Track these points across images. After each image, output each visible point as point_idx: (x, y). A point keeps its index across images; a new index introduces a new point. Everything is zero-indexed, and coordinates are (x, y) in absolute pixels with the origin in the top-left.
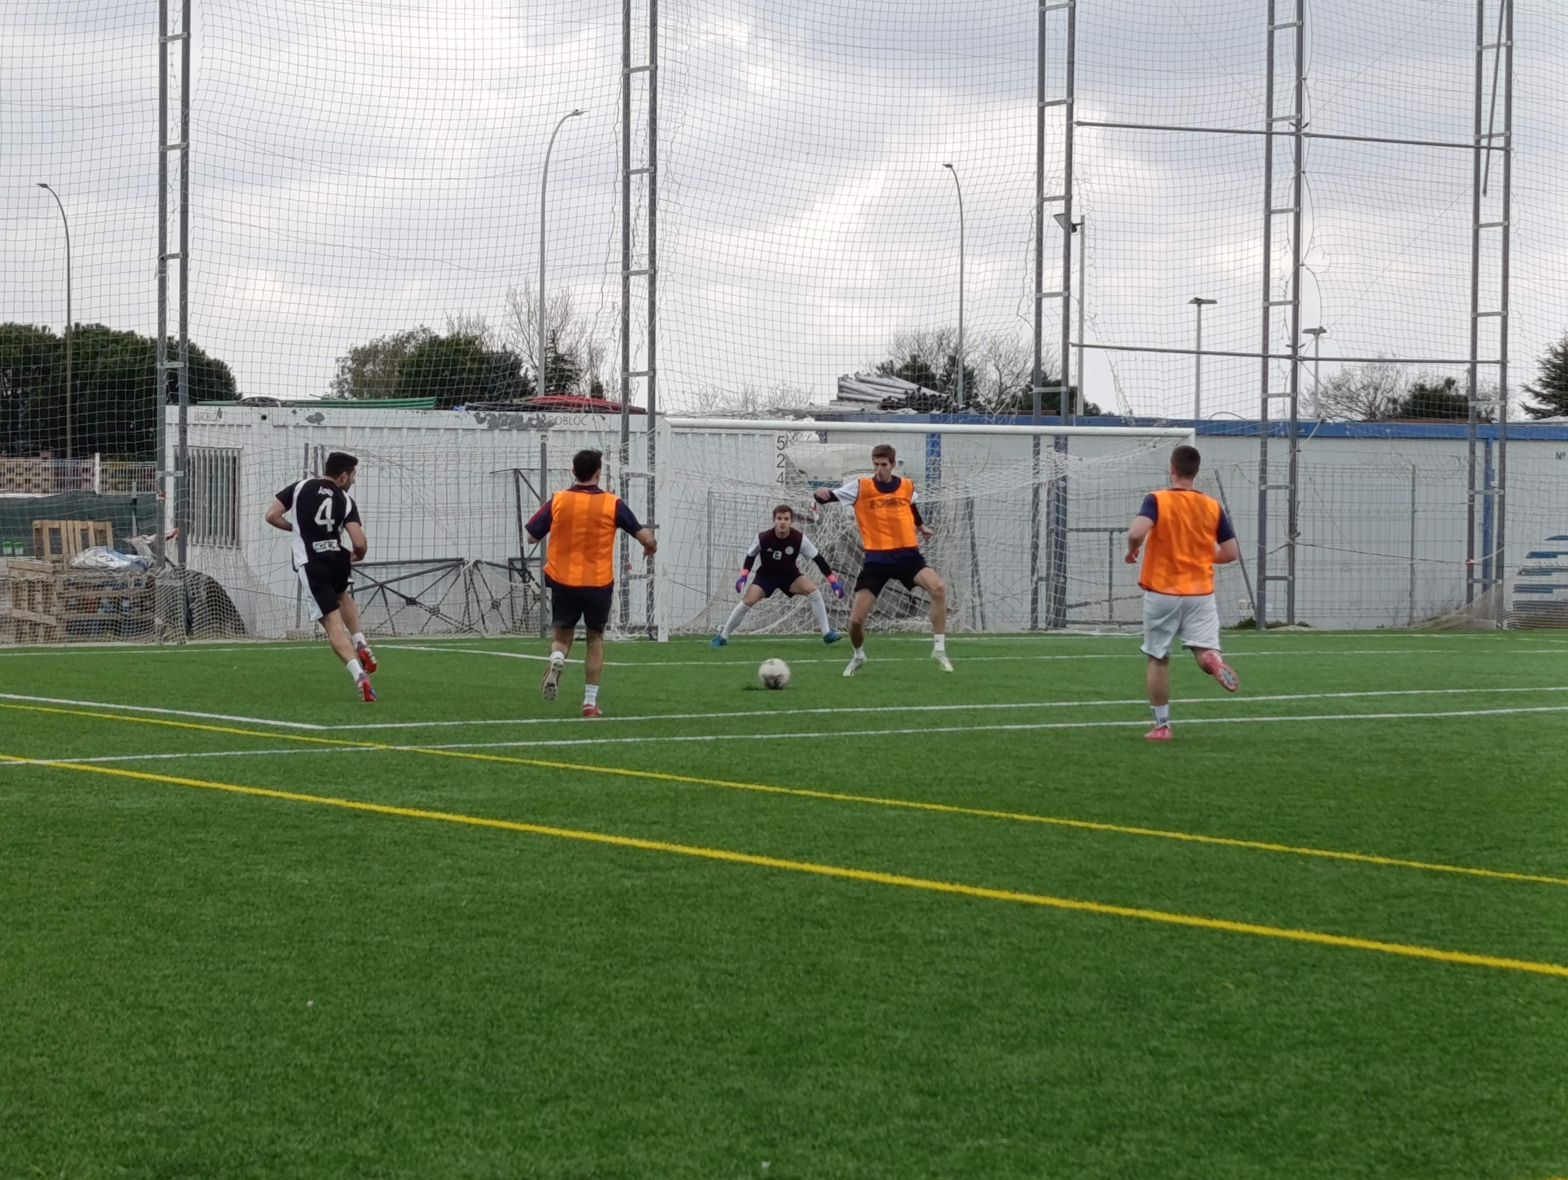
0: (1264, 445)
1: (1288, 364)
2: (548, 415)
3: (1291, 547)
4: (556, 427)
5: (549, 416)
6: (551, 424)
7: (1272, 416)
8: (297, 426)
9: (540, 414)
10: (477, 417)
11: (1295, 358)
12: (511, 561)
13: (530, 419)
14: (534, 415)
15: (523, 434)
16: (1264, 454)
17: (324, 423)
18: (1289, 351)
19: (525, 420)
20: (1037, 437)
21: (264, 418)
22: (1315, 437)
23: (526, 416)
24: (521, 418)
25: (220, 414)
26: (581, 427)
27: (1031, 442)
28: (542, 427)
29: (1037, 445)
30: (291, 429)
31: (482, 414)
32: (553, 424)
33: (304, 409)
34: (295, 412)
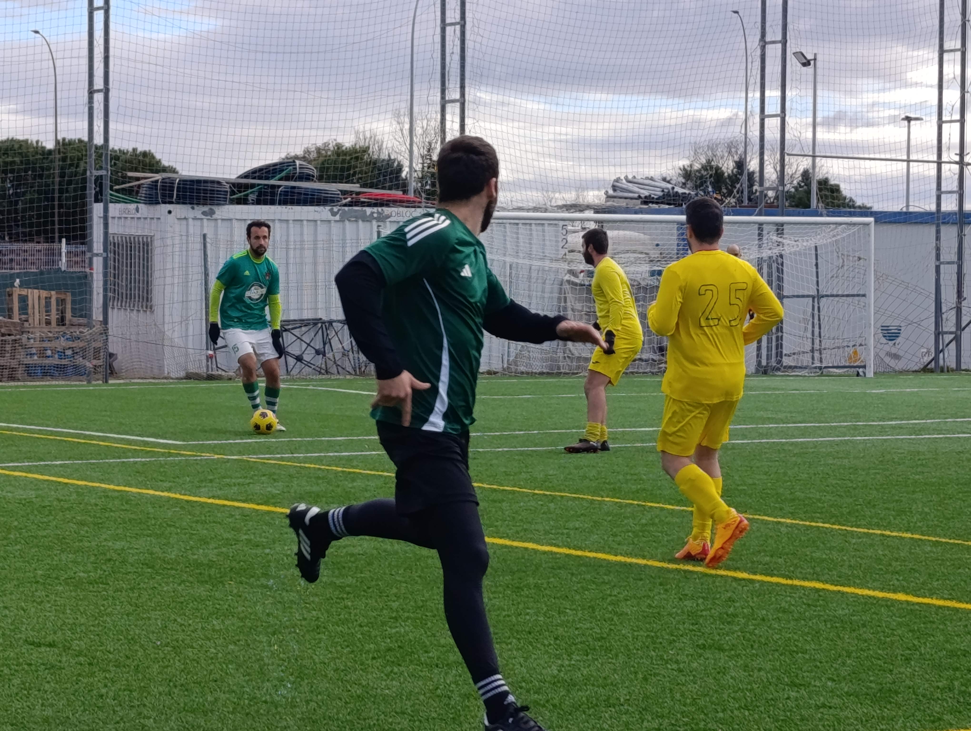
0: (938, 231)
2: (386, 209)
3: (959, 309)
4: (391, 219)
7: (944, 208)
8: (195, 219)
9: (380, 209)
10: (331, 211)
11: (962, 163)
15: (366, 224)
16: (938, 237)
17: (215, 216)
18: (957, 158)
19: (369, 213)
21: (170, 212)
24: (365, 211)
25: (137, 210)
27: (756, 229)
28: (381, 219)
29: (761, 231)
30: (190, 221)
31: (335, 209)
32: (389, 217)
33: (200, 205)
34: (193, 208)
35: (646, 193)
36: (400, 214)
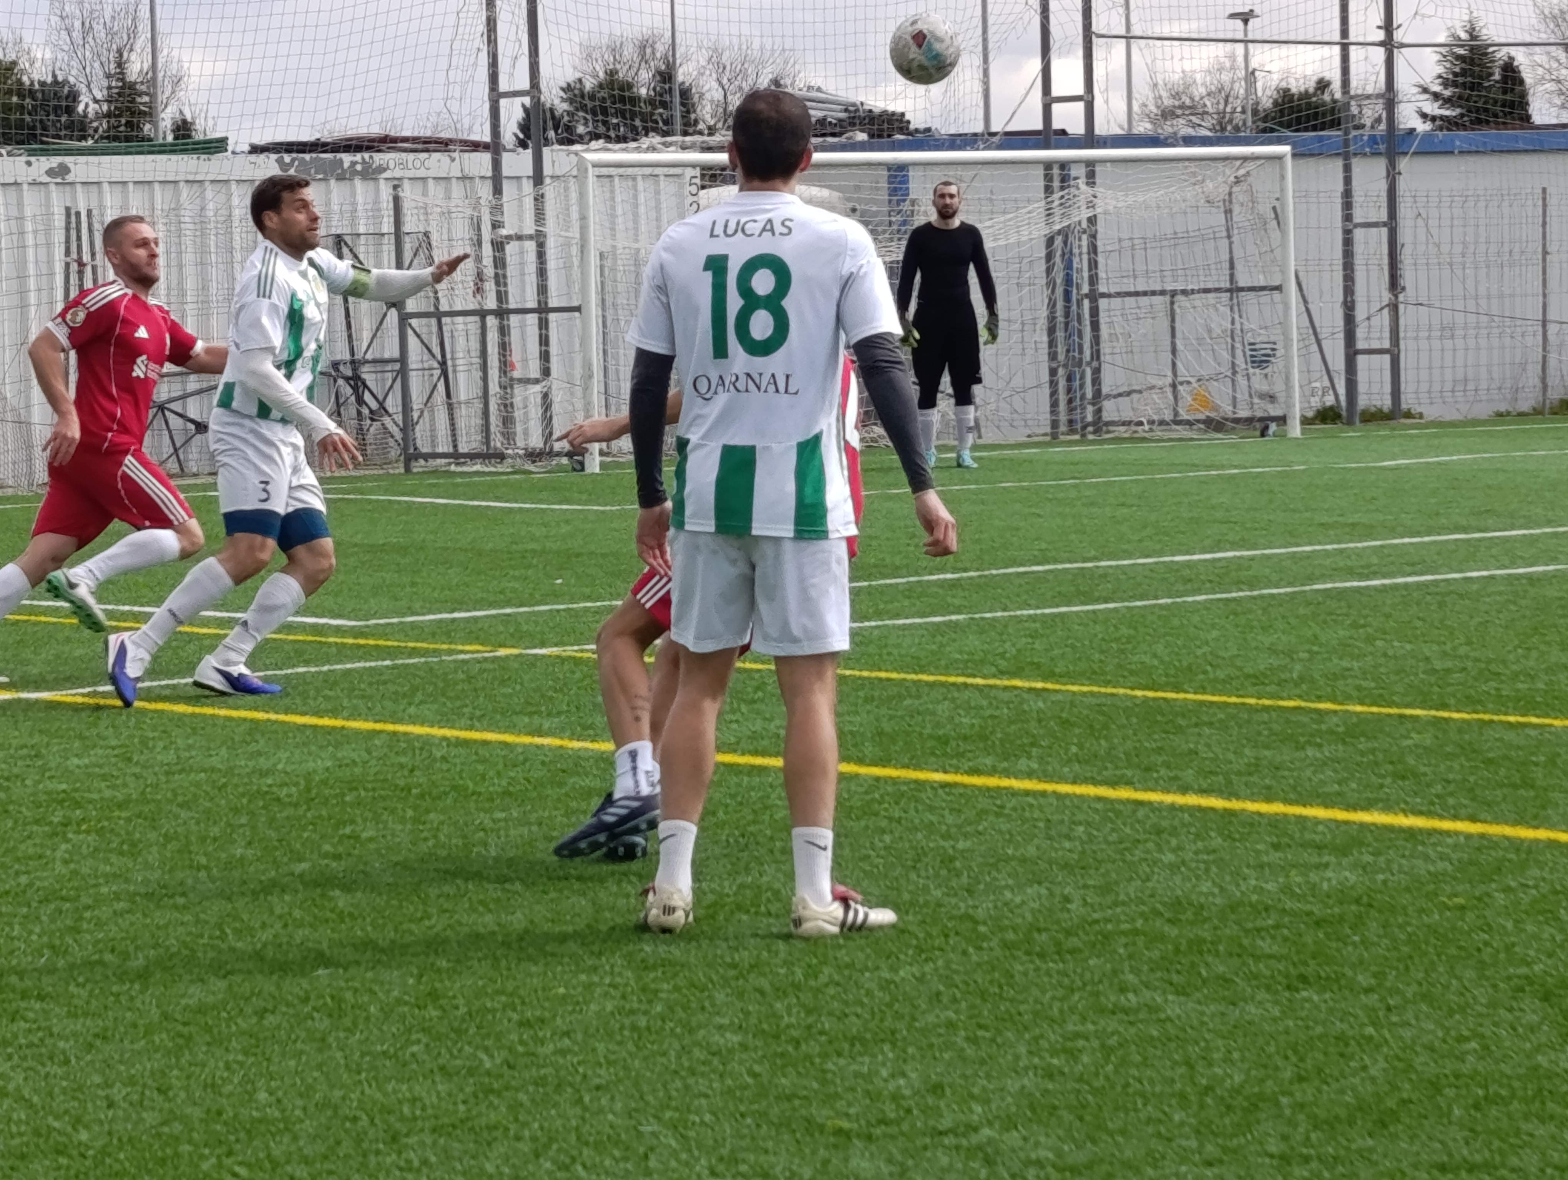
0: (1347, 169)
1: (1380, 54)
2: (377, 157)
3: (1394, 308)
4: (389, 174)
5: (379, 158)
6: (382, 169)
8: (34, 183)
9: (366, 156)
10: (280, 161)
11: (1389, 45)
12: (335, 365)
13: (354, 164)
14: (358, 157)
15: (345, 186)
16: (1348, 181)
17: (70, 178)
18: (1381, 36)
19: (346, 165)
20: (1048, 165)
22: (1415, 153)
23: (347, 159)
24: (341, 161)
26: (421, 173)
27: (1040, 172)
28: (370, 174)
29: (1048, 178)
30: (25, 188)
31: (287, 158)
32: (385, 170)
33: (43, 159)
34: (29, 164)
36: (404, 165)
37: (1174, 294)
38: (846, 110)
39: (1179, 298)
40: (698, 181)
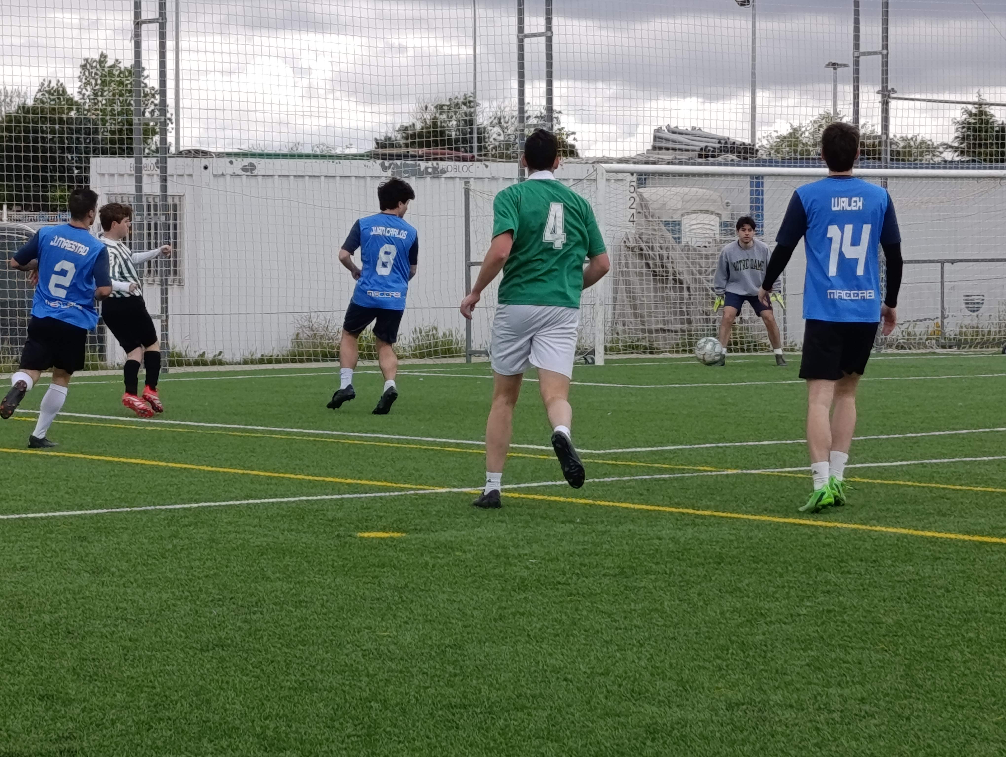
4: (448, 175)
5: (442, 165)
6: (443, 172)
8: (234, 175)
9: (435, 163)
10: (382, 165)
13: (427, 168)
14: (430, 164)
15: (421, 181)
17: (255, 172)
19: (422, 168)
21: (206, 168)
23: (423, 165)
24: (419, 166)
26: (467, 175)
28: (436, 174)
30: (228, 177)
31: (387, 163)
32: (445, 172)
33: (239, 159)
34: (231, 162)
35: (703, 145)
36: (456, 169)
37: (942, 262)
38: (719, 142)
39: (947, 265)
40: (634, 184)
